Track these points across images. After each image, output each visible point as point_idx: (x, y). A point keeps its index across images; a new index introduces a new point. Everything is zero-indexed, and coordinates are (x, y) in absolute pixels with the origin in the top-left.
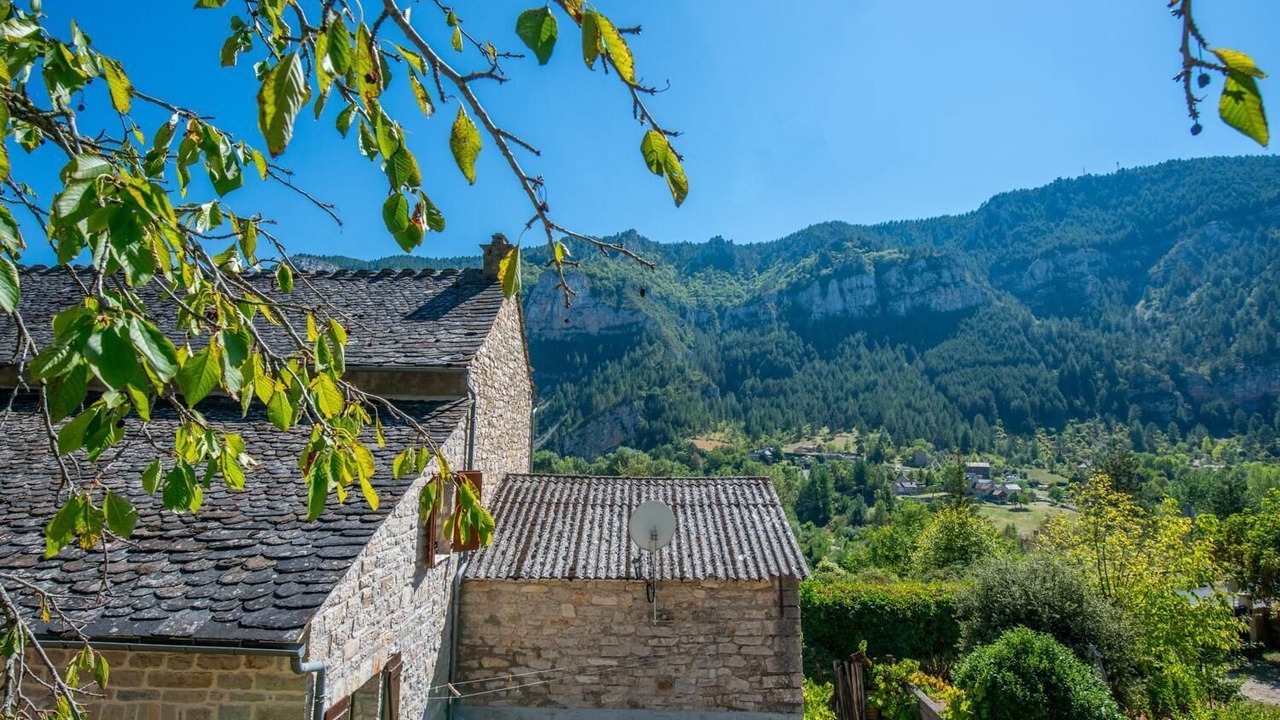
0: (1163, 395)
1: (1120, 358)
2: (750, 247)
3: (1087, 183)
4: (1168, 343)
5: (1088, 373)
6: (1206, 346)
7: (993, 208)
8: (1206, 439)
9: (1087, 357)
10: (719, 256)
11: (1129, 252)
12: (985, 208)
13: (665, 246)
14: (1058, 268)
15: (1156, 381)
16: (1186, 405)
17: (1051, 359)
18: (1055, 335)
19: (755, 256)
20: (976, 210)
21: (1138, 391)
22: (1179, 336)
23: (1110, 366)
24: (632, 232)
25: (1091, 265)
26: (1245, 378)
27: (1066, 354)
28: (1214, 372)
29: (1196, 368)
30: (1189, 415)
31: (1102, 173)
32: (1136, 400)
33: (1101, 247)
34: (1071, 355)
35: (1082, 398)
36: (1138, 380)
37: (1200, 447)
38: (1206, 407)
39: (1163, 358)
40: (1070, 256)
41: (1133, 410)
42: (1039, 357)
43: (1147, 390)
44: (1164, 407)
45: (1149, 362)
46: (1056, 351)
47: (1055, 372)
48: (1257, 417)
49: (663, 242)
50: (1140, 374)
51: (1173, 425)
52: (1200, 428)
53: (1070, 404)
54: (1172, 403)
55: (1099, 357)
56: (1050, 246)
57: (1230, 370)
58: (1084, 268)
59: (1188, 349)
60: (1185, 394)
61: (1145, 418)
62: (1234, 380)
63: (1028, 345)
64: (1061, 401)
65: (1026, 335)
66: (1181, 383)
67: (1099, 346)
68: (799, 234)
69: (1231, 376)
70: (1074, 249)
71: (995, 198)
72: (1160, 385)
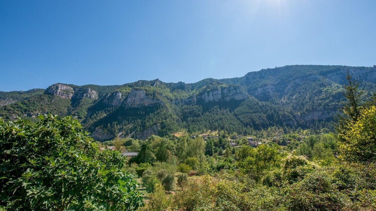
0: (290, 120)
1: (280, 111)
2: (189, 84)
3: (269, 70)
4: (290, 107)
5: (272, 115)
6: (298, 108)
7: (248, 76)
8: (302, 130)
9: (273, 111)
10: (181, 86)
11: (279, 86)
12: (246, 76)
13: (167, 83)
14: (264, 90)
15: (288, 116)
16: (296, 122)
17: (264, 111)
18: (264, 105)
19: (190, 86)
20: (244, 76)
21: (285, 119)
22: (292, 106)
23: (278, 113)
24: (158, 79)
25: (271, 89)
26: (308, 115)
27: (268, 110)
28: (301, 114)
29: (297, 113)
30: (297, 125)
31: (272, 68)
32: (285, 121)
33: (273, 85)
34: (269, 110)
35: (272, 121)
37: (300, 132)
38: (300, 123)
39: (290, 111)
40: (267, 87)
41: (284, 123)
42: (261, 111)
43: (287, 119)
44: (291, 123)
45: (286, 112)
46: (265, 109)
47: (265, 115)
48: (312, 125)
49: (166, 82)
50: (285, 115)
51: (294, 127)
52: (300, 128)
53: (270, 123)
54: (293, 122)
55: (275, 111)
56: (262, 85)
57: (304, 113)
58: (270, 90)
59: (294, 108)
60: (295, 119)
61: (288, 125)
62: (306, 116)
63: (258, 108)
64: (267, 122)
65: (258, 105)
66: (294, 117)
67: (275, 108)
68: (201, 81)
69: (305, 115)
70: (267, 85)
71: (248, 73)
72: (290, 117)
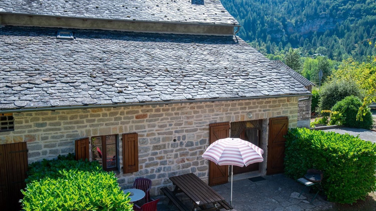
0: (279, 31)
1: (266, 15)
4: (283, 10)
5: (254, 21)
6: (295, 11)
8: (290, 49)
9: (255, 14)
15: (277, 25)
16: (286, 35)
17: (242, 14)
18: (244, 3)
21: (271, 29)
22: (287, 6)
23: (263, 18)
26: (305, 25)
27: (247, 12)
28: (296, 22)
29: (291, 20)
30: (286, 39)
32: (270, 33)
34: (249, 13)
35: (251, 32)
36: (272, 24)
37: (288, 52)
38: (292, 36)
39: (281, 15)
41: (269, 37)
42: (238, 13)
43: (274, 29)
44: (279, 36)
45: (276, 17)
46: (244, 11)
47: (243, 20)
48: (307, 40)
50: (272, 22)
51: (281, 43)
52: (289, 44)
53: (247, 34)
54: (281, 34)
55: (259, 14)
57: (301, 21)
59: (289, 12)
60: (286, 31)
61: (273, 40)
62: (302, 25)
63: (234, 8)
64: (244, 33)
65: (233, 3)
66: (285, 26)
67: (259, 9)
69: (301, 24)
72: (278, 27)
